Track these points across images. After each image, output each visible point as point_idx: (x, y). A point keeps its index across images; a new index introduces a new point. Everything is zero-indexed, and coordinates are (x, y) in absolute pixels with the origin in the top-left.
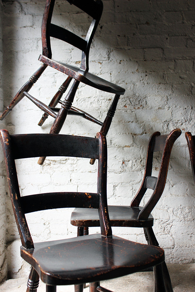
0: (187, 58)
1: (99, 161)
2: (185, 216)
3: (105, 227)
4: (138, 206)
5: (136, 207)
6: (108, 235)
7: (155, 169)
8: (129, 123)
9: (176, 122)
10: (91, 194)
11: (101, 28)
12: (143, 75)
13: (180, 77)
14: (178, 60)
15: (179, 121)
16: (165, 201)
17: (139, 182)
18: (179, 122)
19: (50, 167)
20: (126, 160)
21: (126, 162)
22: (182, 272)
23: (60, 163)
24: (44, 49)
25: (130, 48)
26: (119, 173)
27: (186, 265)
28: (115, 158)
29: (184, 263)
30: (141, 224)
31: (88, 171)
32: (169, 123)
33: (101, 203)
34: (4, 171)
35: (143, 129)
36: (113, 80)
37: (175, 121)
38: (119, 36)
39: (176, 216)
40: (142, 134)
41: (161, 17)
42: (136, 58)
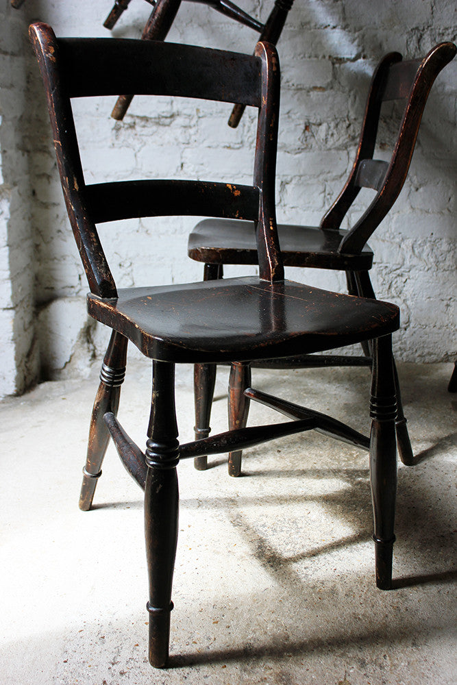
1: (261, 112)
2: (440, 259)
3: (270, 262)
4: (338, 229)
5: (332, 228)
6: (274, 279)
7: (380, 147)
8: (326, 29)
9: (441, 31)
10: (239, 187)
15: (447, 29)
16: (396, 222)
17: (341, 176)
18: (447, 32)
19: (134, 131)
20: (314, 122)
21: (313, 127)
22: (420, 379)
23: (158, 124)
26: (296, 153)
27: (430, 365)
28: (289, 117)
29: (427, 360)
30: (346, 263)
31: (223, 145)
32: (422, 33)
33: (261, 210)
34: (27, 140)
35: (359, 46)
37: (437, 31)
39: (420, 257)
40: (356, 59)
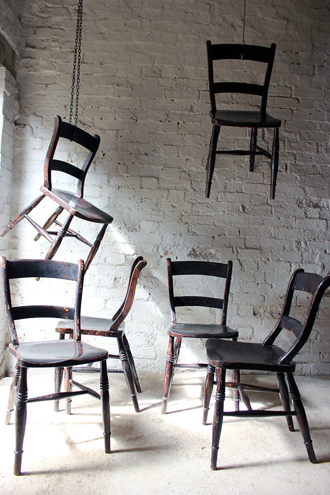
0: (180, 188)
1: (78, 283)
3: (76, 334)
6: (77, 340)
7: (144, 288)
9: (165, 246)
10: (68, 308)
11: (104, 155)
12: (139, 201)
13: (172, 206)
14: (171, 190)
18: (168, 246)
20: (118, 277)
21: (118, 279)
24: (45, 181)
25: (128, 175)
26: (111, 289)
28: (108, 275)
32: (159, 246)
33: (75, 316)
36: (110, 204)
38: (120, 164)
39: (160, 330)
40: (133, 255)
41: (159, 149)
42: (133, 185)
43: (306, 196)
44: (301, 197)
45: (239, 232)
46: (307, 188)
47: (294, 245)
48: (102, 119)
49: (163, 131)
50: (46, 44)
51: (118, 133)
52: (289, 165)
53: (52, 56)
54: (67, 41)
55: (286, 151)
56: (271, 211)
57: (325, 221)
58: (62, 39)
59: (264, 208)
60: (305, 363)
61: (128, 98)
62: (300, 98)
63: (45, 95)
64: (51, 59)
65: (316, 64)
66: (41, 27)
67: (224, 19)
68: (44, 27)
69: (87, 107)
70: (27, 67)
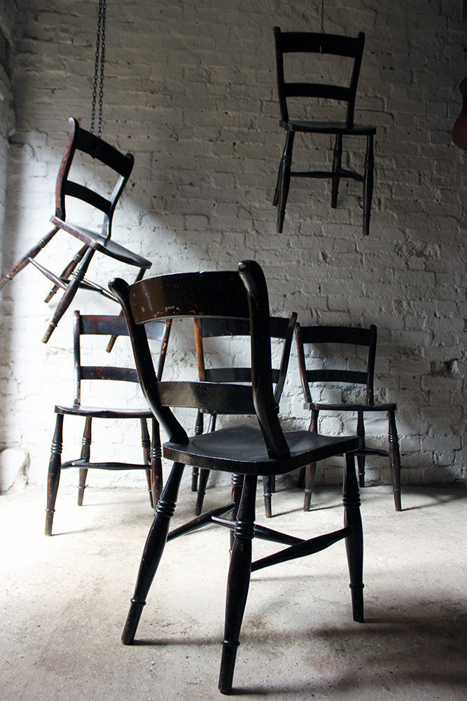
0: (238, 230)
11: (133, 185)
12: (182, 247)
13: (228, 254)
14: (226, 232)
24: (57, 209)
25: (168, 213)
36: (143, 251)
38: (155, 197)
41: (209, 178)
42: (174, 226)
43: (407, 240)
44: (400, 242)
45: (320, 288)
46: (407, 231)
47: (394, 305)
48: (130, 137)
49: (215, 154)
50: (52, 34)
51: (152, 156)
52: (382, 200)
53: (59, 50)
54: (82, 32)
55: (378, 181)
56: (361, 261)
57: (432, 274)
58: (73, 29)
59: (352, 256)
60: (414, 467)
61: (166, 110)
62: (395, 113)
63: (50, 104)
64: (60, 56)
65: (414, 70)
66: (45, 11)
67: (293, 8)
68: (49, 11)
69: (110, 121)
70: (26, 65)
